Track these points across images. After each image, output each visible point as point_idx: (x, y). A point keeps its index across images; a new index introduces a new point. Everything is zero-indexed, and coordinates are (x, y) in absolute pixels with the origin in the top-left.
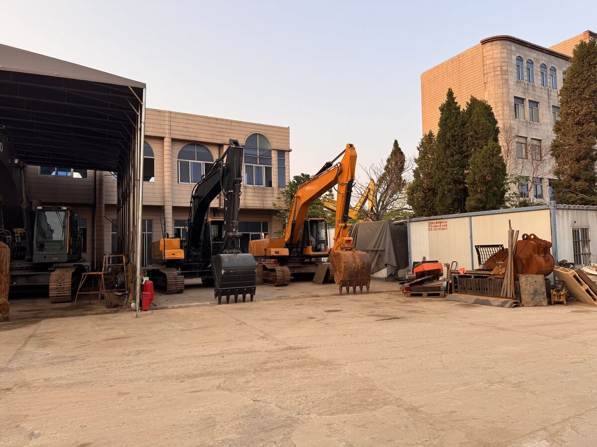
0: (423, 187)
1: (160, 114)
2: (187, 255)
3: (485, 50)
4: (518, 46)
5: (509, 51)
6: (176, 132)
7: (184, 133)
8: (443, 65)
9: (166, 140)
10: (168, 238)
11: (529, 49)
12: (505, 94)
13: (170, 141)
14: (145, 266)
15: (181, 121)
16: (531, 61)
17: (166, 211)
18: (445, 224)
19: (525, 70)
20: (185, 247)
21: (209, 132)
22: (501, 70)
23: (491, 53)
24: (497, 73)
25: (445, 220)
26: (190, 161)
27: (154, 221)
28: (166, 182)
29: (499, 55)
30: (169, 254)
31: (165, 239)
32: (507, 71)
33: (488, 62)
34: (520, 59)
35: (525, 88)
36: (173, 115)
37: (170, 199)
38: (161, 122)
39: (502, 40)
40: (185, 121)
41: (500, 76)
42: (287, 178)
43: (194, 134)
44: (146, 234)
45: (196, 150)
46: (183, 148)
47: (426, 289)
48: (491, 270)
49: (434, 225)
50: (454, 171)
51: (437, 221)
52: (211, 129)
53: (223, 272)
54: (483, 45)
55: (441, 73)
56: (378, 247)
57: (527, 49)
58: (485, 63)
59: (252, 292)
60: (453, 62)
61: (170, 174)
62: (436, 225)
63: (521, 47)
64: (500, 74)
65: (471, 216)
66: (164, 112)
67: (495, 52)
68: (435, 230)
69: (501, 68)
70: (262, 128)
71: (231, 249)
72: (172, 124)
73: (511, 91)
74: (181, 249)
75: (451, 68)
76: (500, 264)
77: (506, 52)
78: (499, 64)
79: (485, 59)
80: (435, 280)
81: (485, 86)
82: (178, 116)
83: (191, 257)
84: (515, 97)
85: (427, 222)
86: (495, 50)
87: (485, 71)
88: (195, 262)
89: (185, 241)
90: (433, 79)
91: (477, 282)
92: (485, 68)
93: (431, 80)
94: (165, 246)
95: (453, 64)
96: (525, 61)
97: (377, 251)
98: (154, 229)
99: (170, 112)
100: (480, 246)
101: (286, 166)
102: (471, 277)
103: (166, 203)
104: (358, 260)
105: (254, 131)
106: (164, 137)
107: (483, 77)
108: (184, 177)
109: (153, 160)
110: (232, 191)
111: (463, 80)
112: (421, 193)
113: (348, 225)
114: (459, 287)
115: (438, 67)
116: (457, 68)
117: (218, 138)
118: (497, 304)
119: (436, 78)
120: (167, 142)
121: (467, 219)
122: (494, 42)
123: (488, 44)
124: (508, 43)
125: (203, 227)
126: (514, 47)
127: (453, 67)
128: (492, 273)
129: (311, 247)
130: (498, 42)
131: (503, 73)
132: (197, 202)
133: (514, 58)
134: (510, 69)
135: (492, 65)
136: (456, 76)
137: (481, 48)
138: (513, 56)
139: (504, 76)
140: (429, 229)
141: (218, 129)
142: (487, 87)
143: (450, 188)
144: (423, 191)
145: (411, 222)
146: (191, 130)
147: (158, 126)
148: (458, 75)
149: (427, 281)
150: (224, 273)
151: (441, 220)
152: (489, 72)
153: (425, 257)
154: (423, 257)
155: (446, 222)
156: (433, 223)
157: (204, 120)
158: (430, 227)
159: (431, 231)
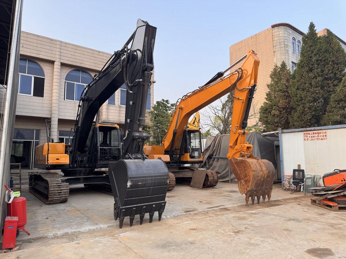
1: (52, 42)
2: (73, 160)
3: (274, 31)
4: (293, 31)
5: (288, 33)
6: (65, 58)
7: (72, 60)
8: (246, 40)
9: (56, 63)
10: (53, 142)
11: (299, 34)
12: (287, 59)
13: (60, 64)
14: (32, 169)
15: (69, 49)
16: (300, 41)
17: (52, 123)
18: (324, 134)
19: (297, 46)
20: (71, 152)
21: (93, 61)
22: (284, 45)
23: (278, 33)
24: (282, 46)
25: (324, 131)
26: (75, 83)
27: (41, 131)
28: (54, 98)
29: (283, 35)
30: (52, 160)
31: (49, 143)
32: (287, 45)
33: (276, 39)
34: (294, 39)
35: (297, 57)
36: (63, 44)
37: (57, 112)
38: (53, 49)
39: (284, 26)
40: (73, 50)
41: (283, 48)
42: (151, 102)
43: (80, 62)
44: (33, 141)
45: (81, 75)
46: (70, 72)
49: (310, 136)
51: (315, 132)
52: (94, 59)
53: (129, 184)
54: (273, 28)
55: (244, 46)
57: (297, 34)
58: (274, 39)
59: (161, 209)
60: (252, 39)
61: (58, 91)
62: (313, 135)
63: (295, 32)
64: (283, 46)
66: (56, 41)
67: (280, 33)
68: (312, 140)
69: (284, 43)
71: (135, 153)
72: (62, 51)
73: (290, 58)
74: (65, 153)
75: (251, 42)
77: (287, 33)
78: (283, 41)
79: (274, 37)
81: (274, 54)
82: (67, 45)
83: (76, 162)
84: (293, 62)
85: (302, 133)
86: (281, 32)
87: (274, 45)
88: (80, 167)
89: (70, 146)
90: (239, 49)
92: (274, 42)
93: (237, 50)
94: (48, 150)
95: (252, 40)
96: (297, 41)
98: (41, 138)
99: (61, 42)
101: (151, 93)
103: (53, 115)
104: (264, 168)
106: (55, 61)
107: (273, 48)
108: (69, 95)
109: (44, 79)
110: (141, 80)
111: (259, 50)
112: (276, 111)
113: (246, 131)
115: (241, 42)
116: (255, 42)
119: (241, 48)
120: (57, 65)
122: (280, 27)
123: (276, 28)
124: (288, 28)
125: (91, 133)
126: (291, 31)
127: (252, 42)
129: (188, 154)
130: (282, 27)
131: (285, 46)
132: (86, 104)
133: (291, 38)
134: (289, 44)
135: (278, 41)
136: (254, 47)
137: (271, 30)
138: (290, 36)
139: (286, 48)
141: (100, 60)
142: (275, 54)
144: (278, 110)
146: (78, 58)
147: (50, 52)
148: (256, 47)
150: (130, 186)
151: (319, 131)
152: (277, 45)
153: (300, 165)
154: (298, 165)
155: (325, 133)
156: (309, 134)
157: (89, 51)
158: (306, 138)
159: (306, 141)
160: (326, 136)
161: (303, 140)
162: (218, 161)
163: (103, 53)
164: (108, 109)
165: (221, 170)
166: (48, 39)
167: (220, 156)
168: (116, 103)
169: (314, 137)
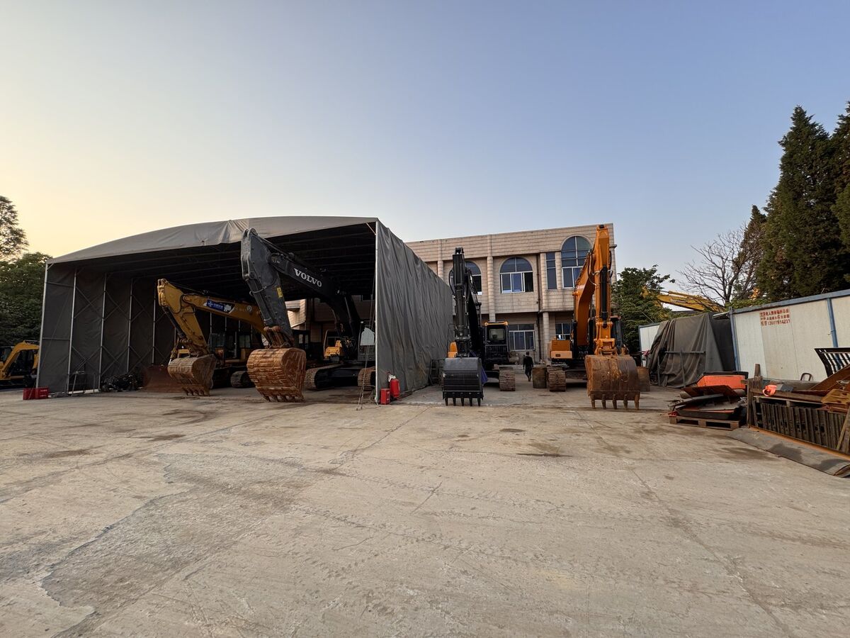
0: (775, 261)
1: (483, 238)
6: (496, 251)
7: (504, 250)
9: (488, 259)
13: (492, 259)
15: (500, 240)
17: (490, 319)
18: (786, 314)
21: (525, 245)
25: (786, 308)
26: (511, 273)
28: (489, 294)
37: (494, 308)
38: (483, 245)
40: (504, 240)
43: (512, 250)
45: (515, 262)
46: (504, 263)
47: (704, 415)
48: (823, 395)
49: (769, 316)
50: (818, 230)
51: (773, 310)
52: (527, 242)
56: (699, 350)
59: (480, 396)
61: (493, 286)
62: (772, 316)
65: (831, 298)
66: (486, 236)
68: (771, 323)
70: (580, 230)
72: (493, 244)
76: (844, 385)
80: (727, 403)
82: (497, 237)
85: (757, 314)
91: (797, 413)
97: (697, 355)
99: (491, 235)
100: (827, 349)
102: (784, 403)
103: (491, 312)
104: (615, 368)
105: (571, 235)
106: (487, 257)
109: (480, 276)
114: (764, 418)
117: (534, 248)
118: (812, 461)
121: (824, 304)
128: (824, 400)
140: (762, 323)
141: (534, 241)
143: (816, 257)
145: (735, 314)
147: (482, 249)
149: (711, 403)
150: (445, 376)
151: (779, 309)
153: (759, 365)
154: (756, 365)
155: (787, 311)
156: (767, 313)
157: (520, 235)
158: (764, 321)
159: (765, 326)
160: (788, 316)
161: (760, 324)
162: (672, 358)
163: (537, 231)
164: (547, 296)
165: (677, 372)
166: (479, 237)
167: (675, 351)
168: (558, 286)
169: (773, 318)
